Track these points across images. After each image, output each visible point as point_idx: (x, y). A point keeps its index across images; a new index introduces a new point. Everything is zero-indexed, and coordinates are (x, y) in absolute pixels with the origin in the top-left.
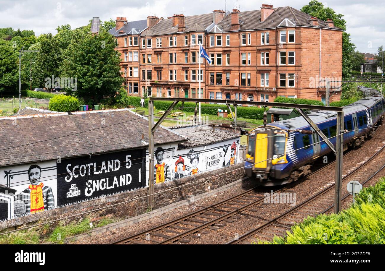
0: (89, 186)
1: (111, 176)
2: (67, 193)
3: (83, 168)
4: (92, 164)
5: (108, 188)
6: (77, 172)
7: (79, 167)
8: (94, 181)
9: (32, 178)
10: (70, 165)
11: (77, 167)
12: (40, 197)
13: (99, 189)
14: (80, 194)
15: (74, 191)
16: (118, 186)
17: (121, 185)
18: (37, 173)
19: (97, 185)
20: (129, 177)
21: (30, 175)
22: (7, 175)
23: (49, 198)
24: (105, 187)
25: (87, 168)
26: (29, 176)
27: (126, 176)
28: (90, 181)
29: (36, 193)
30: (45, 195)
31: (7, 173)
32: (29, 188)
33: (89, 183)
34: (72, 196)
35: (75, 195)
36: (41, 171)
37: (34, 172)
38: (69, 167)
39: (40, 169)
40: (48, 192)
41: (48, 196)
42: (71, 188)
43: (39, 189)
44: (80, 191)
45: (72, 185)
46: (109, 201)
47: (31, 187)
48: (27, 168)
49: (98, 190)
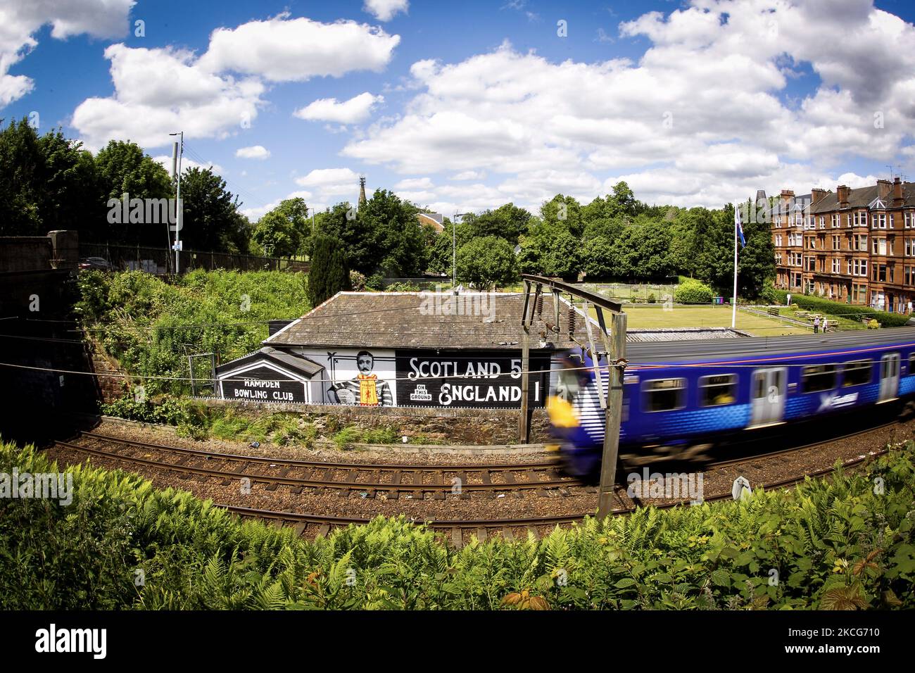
0: (446, 391)
1: (483, 385)
2: (411, 395)
3: (436, 366)
4: (450, 363)
5: (477, 399)
6: (426, 369)
7: (430, 364)
8: (454, 387)
9: (361, 366)
10: (416, 359)
11: (427, 363)
12: (372, 391)
13: (463, 398)
14: (431, 399)
15: (421, 393)
16: (495, 399)
17: (501, 399)
18: (368, 362)
19: (459, 393)
20: (516, 391)
21: (360, 362)
22: (330, 358)
23: (385, 395)
24: (472, 398)
25: (443, 367)
26: (358, 363)
27: (510, 389)
28: (448, 385)
29: (368, 385)
30: (380, 391)
31: (330, 356)
32: (358, 377)
33: (446, 388)
34: (418, 399)
35: (424, 400)
36: (373, 360)
37: (365, 360)
38: (414, 362)
39: (373, 358)
40: (383, 387)
41: (383, 392)
42: (418, 389)
43: (371, 383)
44: (431, 395)
45: (418, 385)
46: (440, 415)
47: (361, 377)
48: (355, 354)
49: (460, 399)
